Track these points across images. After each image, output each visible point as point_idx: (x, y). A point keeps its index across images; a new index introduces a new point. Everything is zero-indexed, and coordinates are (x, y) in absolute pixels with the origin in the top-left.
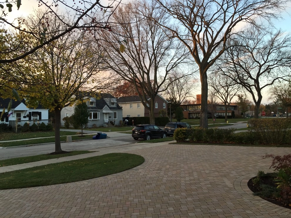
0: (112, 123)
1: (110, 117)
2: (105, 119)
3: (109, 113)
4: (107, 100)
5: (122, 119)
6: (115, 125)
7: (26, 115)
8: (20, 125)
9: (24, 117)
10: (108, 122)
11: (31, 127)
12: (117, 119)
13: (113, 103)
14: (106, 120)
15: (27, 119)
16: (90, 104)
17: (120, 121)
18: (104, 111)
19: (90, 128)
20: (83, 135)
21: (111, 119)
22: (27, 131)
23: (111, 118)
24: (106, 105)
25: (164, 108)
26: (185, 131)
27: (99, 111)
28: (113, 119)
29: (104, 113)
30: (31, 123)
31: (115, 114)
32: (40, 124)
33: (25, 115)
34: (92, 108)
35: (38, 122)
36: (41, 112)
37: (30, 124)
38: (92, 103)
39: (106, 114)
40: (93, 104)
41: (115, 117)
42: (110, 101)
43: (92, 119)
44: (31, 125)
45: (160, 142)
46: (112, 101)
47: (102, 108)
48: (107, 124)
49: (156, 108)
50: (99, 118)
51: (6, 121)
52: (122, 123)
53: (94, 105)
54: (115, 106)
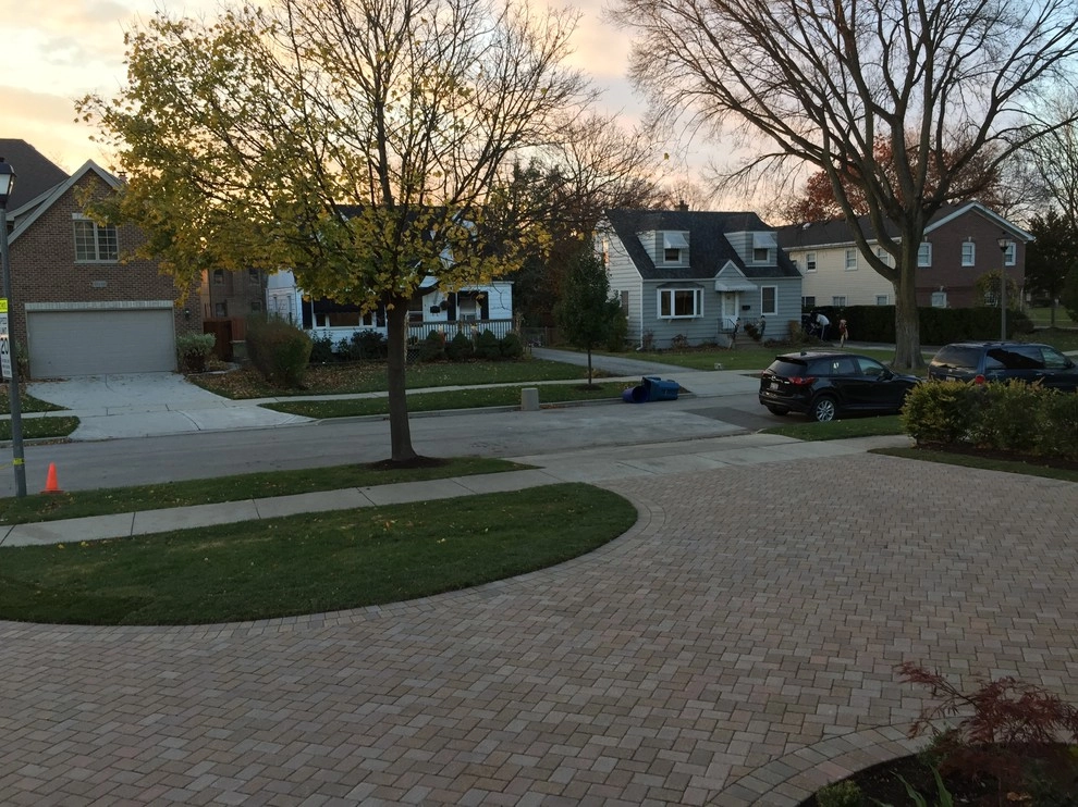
0: (752, 332)
1: (745, 308)
2: (724, 316)
3: (741, 293)
4: (737, 238)
5: (797, 316)
6: (764, 339)
7: (438, 304)
8: (416, 338)
9: (434, 310)
10: (736, 329)
11: (449, 346)
12: (776, 314)
13: (762, 252)
14: (731, 317)
15: (443, 316)
16: (667, 258)
17: (792, 324)
18: (721, 286)
19: (660, 351)
20: (594, 381)
21: (749, 314)
22: (437, 358)
23: (749, 312)
24: (730, 262)
25: (1008, 264)
26: (952, 399)
27: (699, 286)
28: (757, 313)
29: (720, 292)
30: (451, 332)
31: (769, 293)
32: (479, 334)
33: (435, 302)
34: (673, 273)
35: (473, 327)
36: (486, 293)
37: (445, 334)
38: (672, 254)
39: (731, 294)
40: (677, 258)
41: (769, 307)
42: (750, 241)
43: (673, 314)
44: (450, 337)
45: (846, 438)
46: (758, 244)
47: (711, 272)
48: (733, 334)
49: (964, 264)
50: (699, 312)
51: (378, 326)
52: (798, 329)
53: (681, 263)
54: (769, 262)
